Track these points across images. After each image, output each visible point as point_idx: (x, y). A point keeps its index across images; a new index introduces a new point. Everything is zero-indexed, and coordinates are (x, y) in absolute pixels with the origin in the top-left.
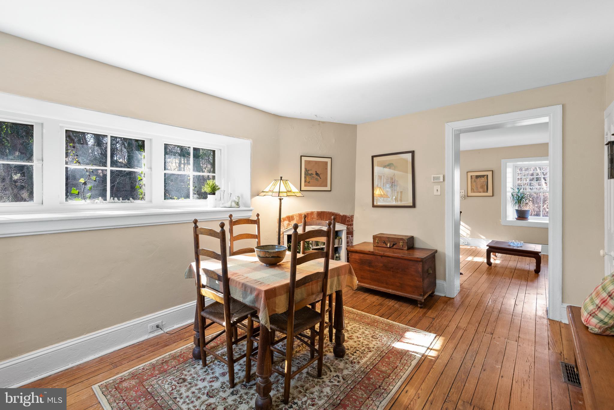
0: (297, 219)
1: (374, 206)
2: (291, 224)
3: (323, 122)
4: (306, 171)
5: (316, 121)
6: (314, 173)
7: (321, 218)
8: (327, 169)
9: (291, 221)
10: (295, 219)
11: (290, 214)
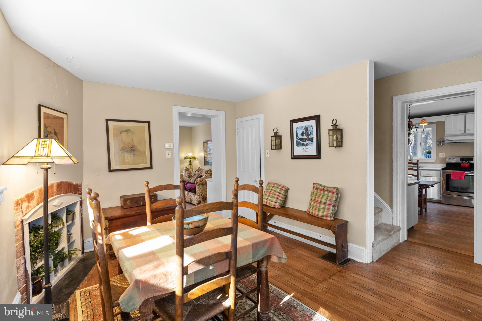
0: (37, 197)
1: (110, 170)
2: (31, 206)
3: (58, 66)
4: (45, 128)
5: (51, 60)
6: (53, 132)
7: (60, 190)
8: (63, 127)
9: (31, 202)
10: (35, 198)
11: (30, 192)
